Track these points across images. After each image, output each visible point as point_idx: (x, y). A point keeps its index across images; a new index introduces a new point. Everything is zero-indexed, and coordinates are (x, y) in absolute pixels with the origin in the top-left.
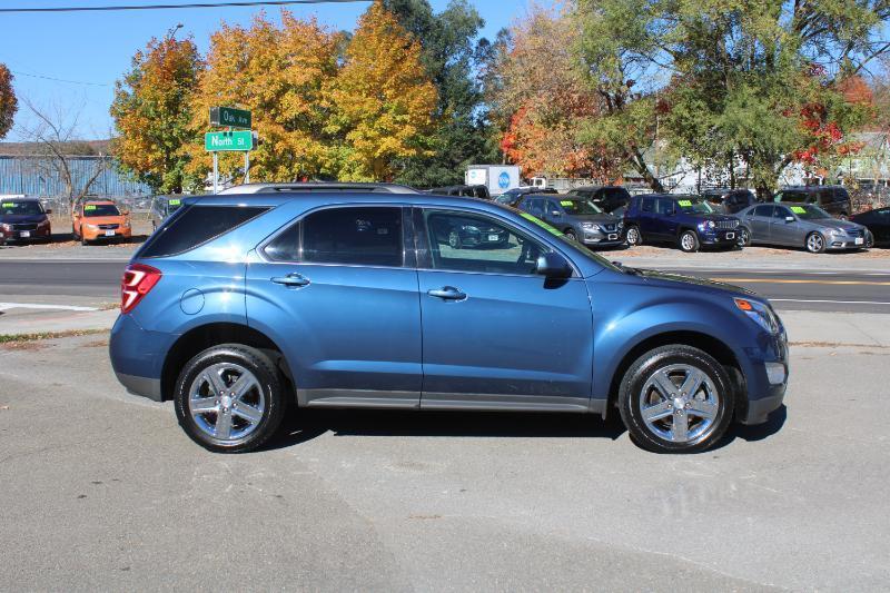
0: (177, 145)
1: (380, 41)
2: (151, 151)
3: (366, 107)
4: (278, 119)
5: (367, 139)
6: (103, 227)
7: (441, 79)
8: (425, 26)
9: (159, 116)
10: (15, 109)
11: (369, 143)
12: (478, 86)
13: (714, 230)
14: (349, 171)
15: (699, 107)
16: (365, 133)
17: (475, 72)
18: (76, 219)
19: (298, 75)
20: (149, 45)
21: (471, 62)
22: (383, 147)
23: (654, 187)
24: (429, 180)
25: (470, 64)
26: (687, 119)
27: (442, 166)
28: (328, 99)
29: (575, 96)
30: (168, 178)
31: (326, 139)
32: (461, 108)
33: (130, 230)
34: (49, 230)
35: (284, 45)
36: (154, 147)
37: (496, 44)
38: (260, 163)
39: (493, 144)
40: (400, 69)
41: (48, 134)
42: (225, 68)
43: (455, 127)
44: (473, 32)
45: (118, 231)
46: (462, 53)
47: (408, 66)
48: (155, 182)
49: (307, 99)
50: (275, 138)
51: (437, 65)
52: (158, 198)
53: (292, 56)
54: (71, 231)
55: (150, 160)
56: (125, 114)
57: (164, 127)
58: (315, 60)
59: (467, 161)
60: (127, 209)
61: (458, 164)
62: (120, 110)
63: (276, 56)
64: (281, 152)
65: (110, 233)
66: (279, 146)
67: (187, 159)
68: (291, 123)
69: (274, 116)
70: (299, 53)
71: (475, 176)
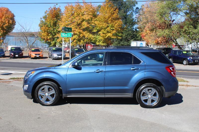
0: (55, 34)
1: (108, 9)
2: (49, 36)
3: (104, 25)
4: (81, 28)
5: (104, 34)
6: (36, 54)
7: (125, 18)
8: (121, 4)
9: (51, 27)
10: (15, 24)
11: (104, 35)
12: (136, 20)
13: (192, 59)
14: (99, 42)
15: (191, 27)
16: (103, 32)
17: (135, 16)
18: (29, 52)
19: (86, 17)
20: (49, 9)
21: (134, 13)
22: (108, 36)
23: (179, 48)
24: (122, 45)
25: (134, 14)
26: (187, 30)
27: (125, 41)
28: (94, 23)
29: (158, 24)
30: (53, 43)
31: (94, 34)
32: (131, 26)
33: (43, 55)
34: (23, 55)
35: (83, 9)
36: (49, 35)
37: (141, 9)
38: (76, 39)
39: (139, 36)
40: (113, 16)
41: (23, 31)
42: (68, 15)
43: (129, 31)
44: (135, 5)
45: (40, 55)
46: (131, 11)
47: (115, 15)
48: (49, 44)
49: (89, 23)
50: (80, 33)
51: (125, 14)
52: (50, 48)
53: (85, 12)
54: (28, 55)
55: (48, 38)
56: (42, 26)
57: (52, 29)
58: (91, 13)
59: (132, 40)
60: (42, 50)
61: (129, 41)
62: (41, 25)
63: (81, 12)
64: (81, 37)
65: (38, 56)
66: (81, 35)
67: (58, 38)
68: (85, 29)
69: (80, 28)
70: (87, 11)
71: (134, 44)
